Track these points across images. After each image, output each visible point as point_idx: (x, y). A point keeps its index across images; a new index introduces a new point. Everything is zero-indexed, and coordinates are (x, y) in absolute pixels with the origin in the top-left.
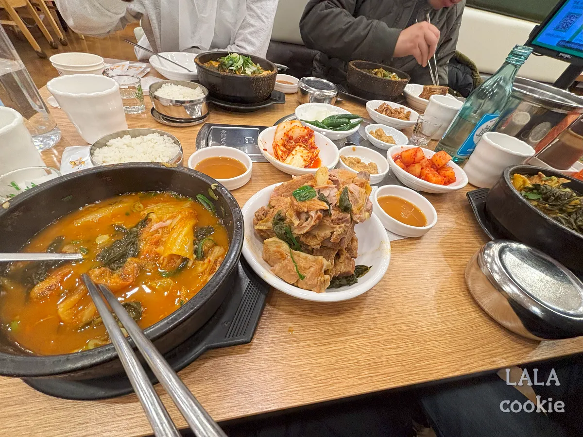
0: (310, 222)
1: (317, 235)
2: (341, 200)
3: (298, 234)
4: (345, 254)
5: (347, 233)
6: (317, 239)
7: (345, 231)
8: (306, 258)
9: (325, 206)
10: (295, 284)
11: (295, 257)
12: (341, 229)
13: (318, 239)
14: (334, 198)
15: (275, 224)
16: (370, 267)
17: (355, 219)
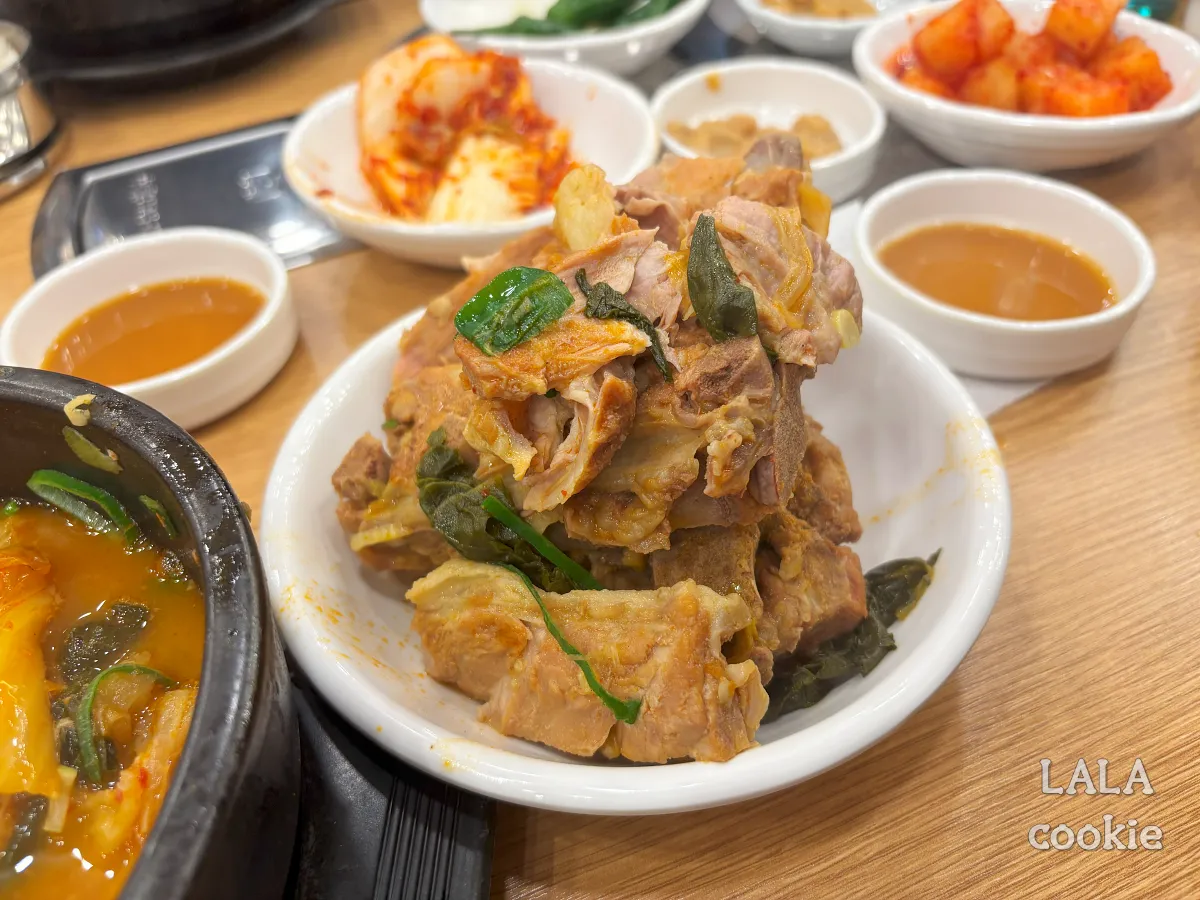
0: (583, 435)
1: (636, 489)
2: (697, 286)
3: (546, 512)
4: (801, 536)
5: (771, 432)
6: (642, 505)
7: (757, 426)
8: (619, 614)
9: (630, 338)
10: (610, 752)
11: (572, 625)
12: (739, 422)
13: (647, 500)
14: (663, 290)
15: (432, 498)
16: (934, 558)
17: (789, 353)
